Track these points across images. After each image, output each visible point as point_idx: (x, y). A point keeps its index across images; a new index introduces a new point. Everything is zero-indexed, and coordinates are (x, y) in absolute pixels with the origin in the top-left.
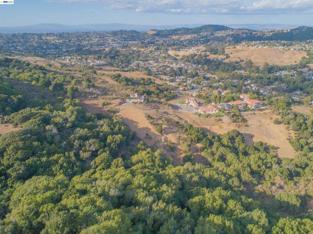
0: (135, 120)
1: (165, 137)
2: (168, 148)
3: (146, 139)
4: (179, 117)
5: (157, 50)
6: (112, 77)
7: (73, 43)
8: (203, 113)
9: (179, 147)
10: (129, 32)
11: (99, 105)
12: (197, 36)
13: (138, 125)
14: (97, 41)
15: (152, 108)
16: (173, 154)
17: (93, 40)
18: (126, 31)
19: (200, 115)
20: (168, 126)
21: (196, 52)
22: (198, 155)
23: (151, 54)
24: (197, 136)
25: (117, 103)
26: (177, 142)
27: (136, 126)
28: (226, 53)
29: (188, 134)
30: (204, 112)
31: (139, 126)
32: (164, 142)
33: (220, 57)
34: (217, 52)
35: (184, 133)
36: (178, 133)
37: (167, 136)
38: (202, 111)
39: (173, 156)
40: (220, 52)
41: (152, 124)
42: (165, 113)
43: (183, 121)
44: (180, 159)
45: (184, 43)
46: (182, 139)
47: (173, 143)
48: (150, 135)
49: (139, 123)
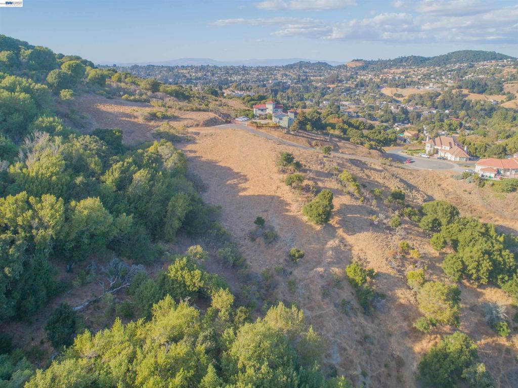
0: (236, 170)
1: (342, 240)
2: (346, 294)
3: (253, 240)
4: (402, 181)
5: (359, 87)
6: (244, 99)
7: (217, 77)
8: (493, 175)
9: (403, 296)
10: (314, 64)
11: (135, 117)
12: (440, 69)
13: (243, 185)
14: (258, 75)
15: (313, 144)
16: (370, 328)
17: (250, 74)
18: (308, 63)
19: (482, 181)
20: (359, 203)
21: (439, 90)
22: (499, 348)
23: (347, 92)
24: (487, 253)
25: (199, 118)
26: (392, 272)
27: (234, 188)
28: (506, 91)
29: (445, 242)
30: (498, 172)
31: (244, 189)
32: (330, 264)
33: (492, 99)
34: (486, 89)
35: (426, 235)
36: (400, 231)
37: (350, 239)
38: (491, 170)
39: (364, 340)
40: (491, 89)
41: (294, 184)
42: (354, 162)
43: (419, 196)
44: (400, 363)
45: (413, 78)
46: (416, 262)
47: (371, 271)
48: (273, 225)
49: (246, 180)
